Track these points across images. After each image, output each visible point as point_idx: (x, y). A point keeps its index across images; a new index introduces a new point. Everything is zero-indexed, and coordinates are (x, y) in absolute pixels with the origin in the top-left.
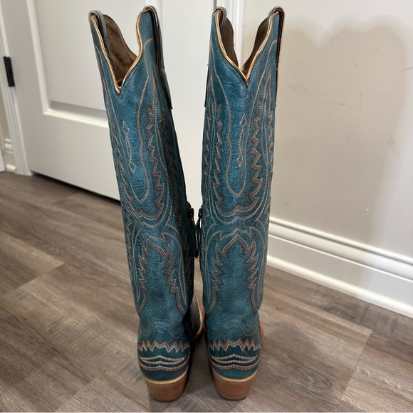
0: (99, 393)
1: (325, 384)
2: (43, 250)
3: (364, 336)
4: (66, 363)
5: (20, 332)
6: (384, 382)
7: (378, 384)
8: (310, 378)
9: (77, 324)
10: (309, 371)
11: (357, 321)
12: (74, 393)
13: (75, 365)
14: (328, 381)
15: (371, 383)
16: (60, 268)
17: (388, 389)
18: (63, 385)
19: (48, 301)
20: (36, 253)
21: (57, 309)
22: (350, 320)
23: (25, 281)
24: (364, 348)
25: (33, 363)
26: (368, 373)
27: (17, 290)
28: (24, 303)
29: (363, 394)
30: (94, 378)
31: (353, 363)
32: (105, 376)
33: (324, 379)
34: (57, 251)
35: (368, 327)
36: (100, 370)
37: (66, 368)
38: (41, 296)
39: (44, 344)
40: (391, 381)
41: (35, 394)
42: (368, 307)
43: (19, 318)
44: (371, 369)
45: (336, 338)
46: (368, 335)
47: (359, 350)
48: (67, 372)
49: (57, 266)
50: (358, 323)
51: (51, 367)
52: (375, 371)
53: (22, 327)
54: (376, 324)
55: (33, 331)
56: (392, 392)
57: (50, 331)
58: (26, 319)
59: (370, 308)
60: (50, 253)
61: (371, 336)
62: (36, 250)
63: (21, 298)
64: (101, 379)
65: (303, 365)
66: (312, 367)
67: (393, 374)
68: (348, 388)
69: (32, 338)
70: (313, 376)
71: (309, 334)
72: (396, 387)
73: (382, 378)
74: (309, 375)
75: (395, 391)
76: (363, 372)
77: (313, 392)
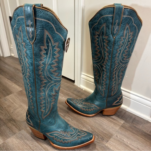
0: (23, 135)
1: (101, 139)
2: (17, 84)
3: (121, 123)
4: (15, 124)
5: (2, 112)
6: (123, 141)
7: (121, 141)
8: (96, 136)
9: (22, 111)
10: (97, 134)
11: (120, 117)
12: (15, 134)
13: (18, 124)
14: (103, 138)
15: (118, 140)
16: (21, 91)
17: (124, 143)
18: (12, 131)
19: (14, 102)
20: (14, 85)
21: (16, 105)
22: (117, 117)
23: (8, 95)
24: (120, 128)
25: (4, 123)
26: (119, 136)
27: (5, 98)
28: (6, 102)
29: (114, 144)
30: (22, 129)
31: (114, 133)
32: (26, 129)
33: (101, 137)
34: (21, 85)
35: (124, 120)
36: (25, 127)
37: (14, 125)
38: (12, 100)
39: (9, 116)
40: (126, 140)
41: (2, 133)
42: (126, 112)
43: (3, 107)
44: (120, 135)
45: (110, 123)
46: (123, 123)
47: (117, 128)
48: (14, 127)
49: (20, 90)
50: (120, 118)
51: (10, 125)
52: (121, 136)
53: (4, 110)
54: (127, 119)
55: (7, 112)
56: (126, 144)
57: (12, 112)
58: (5, 108)
59: (127, 113)
60: (19, 86)
61: (124, 123)
62: (14, 84)
63: (5, 101)
64: (25, 130)
65: (95, 132)
66: (98, 133)
67: (128, 138)
68: (109, 141)
69: (6, 114)
70: (98, 136)
71: (101, 120)
72: (127, 143)
73: (123, 139)
74: (96, 135)
75: (127, 144)
76: (117, 136)
77: (96, 141)
